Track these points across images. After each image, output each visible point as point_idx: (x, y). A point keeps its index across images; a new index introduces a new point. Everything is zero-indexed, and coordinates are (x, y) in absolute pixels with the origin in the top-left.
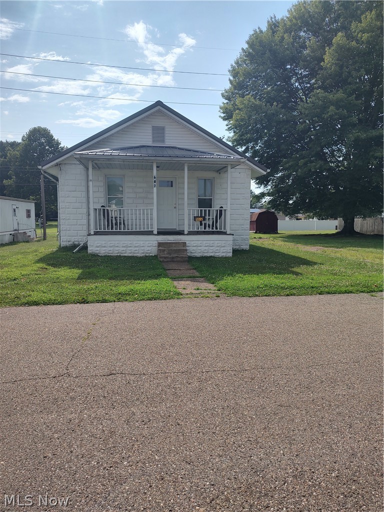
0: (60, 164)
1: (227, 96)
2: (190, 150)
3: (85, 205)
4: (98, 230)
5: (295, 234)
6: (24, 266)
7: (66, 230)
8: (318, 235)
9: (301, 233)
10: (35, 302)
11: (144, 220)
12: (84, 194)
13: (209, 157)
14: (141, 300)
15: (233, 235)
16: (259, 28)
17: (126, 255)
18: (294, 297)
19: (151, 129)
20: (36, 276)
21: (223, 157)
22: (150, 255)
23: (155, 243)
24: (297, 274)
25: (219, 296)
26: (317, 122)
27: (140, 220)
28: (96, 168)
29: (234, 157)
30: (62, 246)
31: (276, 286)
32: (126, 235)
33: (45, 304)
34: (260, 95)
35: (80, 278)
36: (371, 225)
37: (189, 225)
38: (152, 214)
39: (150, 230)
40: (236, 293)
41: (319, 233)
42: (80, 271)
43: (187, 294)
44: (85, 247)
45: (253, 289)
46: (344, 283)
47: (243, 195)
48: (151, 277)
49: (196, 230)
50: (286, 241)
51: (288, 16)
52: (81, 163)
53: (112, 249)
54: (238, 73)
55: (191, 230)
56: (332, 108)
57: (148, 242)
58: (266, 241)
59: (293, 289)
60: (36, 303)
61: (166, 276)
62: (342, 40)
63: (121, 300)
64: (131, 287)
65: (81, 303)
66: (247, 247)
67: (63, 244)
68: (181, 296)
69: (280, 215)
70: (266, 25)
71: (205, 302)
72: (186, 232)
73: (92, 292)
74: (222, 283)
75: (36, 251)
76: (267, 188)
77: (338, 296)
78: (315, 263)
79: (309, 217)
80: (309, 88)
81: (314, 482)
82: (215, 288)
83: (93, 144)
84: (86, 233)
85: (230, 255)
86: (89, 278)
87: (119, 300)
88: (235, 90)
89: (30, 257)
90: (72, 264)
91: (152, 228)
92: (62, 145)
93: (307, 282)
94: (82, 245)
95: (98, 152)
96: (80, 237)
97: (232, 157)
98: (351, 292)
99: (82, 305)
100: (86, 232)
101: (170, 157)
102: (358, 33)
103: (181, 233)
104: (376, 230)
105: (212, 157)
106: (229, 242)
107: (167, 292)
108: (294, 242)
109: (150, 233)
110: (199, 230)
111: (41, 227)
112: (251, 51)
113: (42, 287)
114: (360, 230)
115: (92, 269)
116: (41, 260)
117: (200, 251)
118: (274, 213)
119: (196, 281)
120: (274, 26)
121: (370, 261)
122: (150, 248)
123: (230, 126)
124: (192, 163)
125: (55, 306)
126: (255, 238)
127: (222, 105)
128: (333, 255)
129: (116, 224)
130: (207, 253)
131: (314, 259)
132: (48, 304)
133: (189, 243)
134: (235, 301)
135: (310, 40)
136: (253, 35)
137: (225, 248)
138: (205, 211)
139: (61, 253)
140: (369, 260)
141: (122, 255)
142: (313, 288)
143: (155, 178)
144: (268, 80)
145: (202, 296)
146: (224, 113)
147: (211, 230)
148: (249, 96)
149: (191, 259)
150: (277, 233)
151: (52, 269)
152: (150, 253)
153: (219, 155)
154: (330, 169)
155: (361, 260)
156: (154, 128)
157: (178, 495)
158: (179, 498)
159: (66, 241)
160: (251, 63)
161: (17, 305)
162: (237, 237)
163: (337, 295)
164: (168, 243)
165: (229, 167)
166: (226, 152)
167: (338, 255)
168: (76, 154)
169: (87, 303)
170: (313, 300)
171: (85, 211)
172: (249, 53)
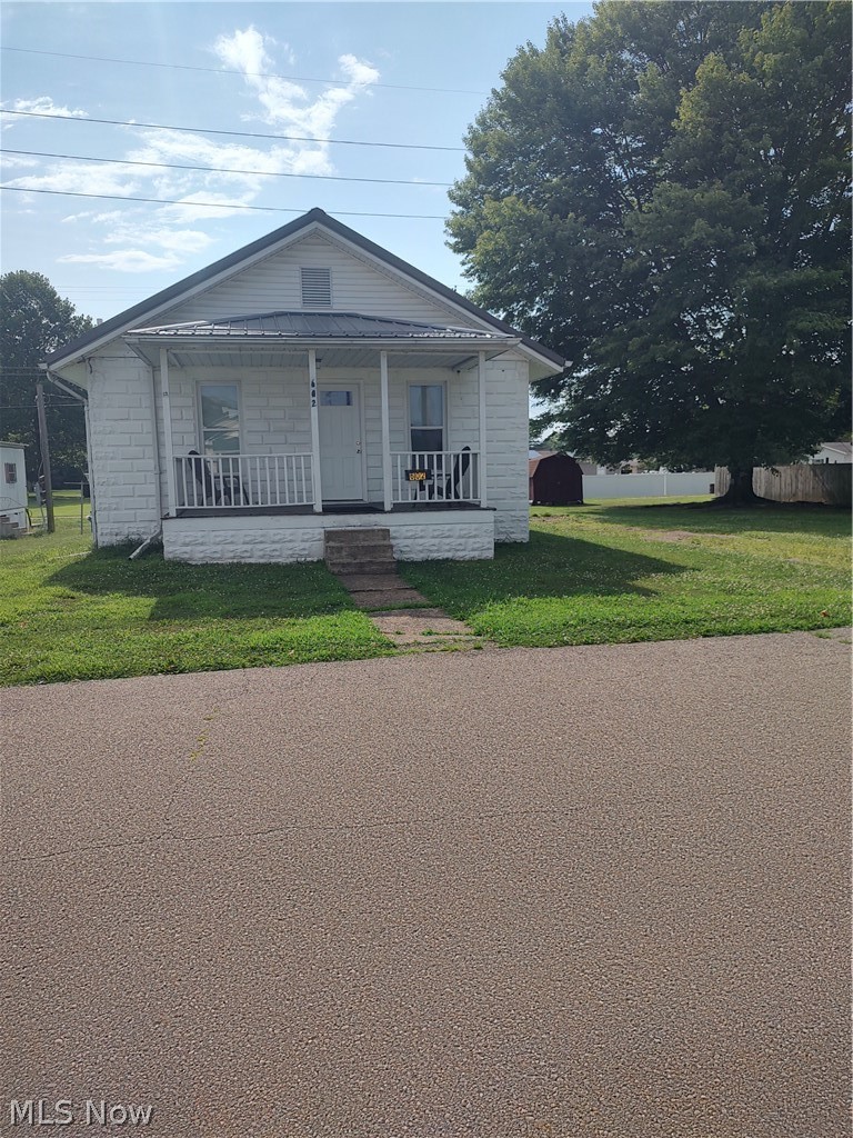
0: (89, 359)
1: (461, 197)
2: (390, 322)
3: (150, 451)
4: (186, 507)
5: (623, 504)
6: (20, 592)
7: (109, 509)
8: (674, 505)
9: (636, 503)
10: (60, 673)
11: (291, 480)
12: (148, 426)
13: (437, 335)
14: (304, 662)
15: (495, 509)
16: (529, 44)
17: (252, 561)
18: (650, 644)
19: (298, 274)
20: (52, 615)
21: (468, 335)
22: (308, 559)
23: (319, 533)
24: (647, 593)
25: (480, 648)
26: (666, 254)
27: (282, 480)
28: (174, 365)
29: (492, 334)
30: (100, 544)
31: (605, 622)
32: (251, 515)
33: (83, 677)
34: (536, 196)
35: (156, 617)
36: (789, 481)
37: (395, 490)
38: (308, 468)
39: (305, 503)
40: (518, 639)
41: (675, 502)
42: (153, 601)
43: (408, 645)
44: (156, 547)
45: (554, 629)
46: (755, 611)
47: (512, 420)
48: (319, 610)
49: (410, 501)
50: (605, 521)
51: (594, 16)
52: (142, 355)
53: (219, 548)
54: (485, 144)
55: (400, 501)
56: (700, 222)
57: (302, 531)
58: (561, 522)
59: (645, 625)
60: (62, 677)
61: (352, 606)
62: (718, 69)
63: (258, 663)
64: (276, 633)
65: (166, 672)
66: (524, 537)
67: (104, 541)
68: (394, 651)
69: (586, 463)
70: (546, 36)
71: (451, 661)
72: (388, 507)
73: (188, 646)
74: (482, 618)
75: (40, 558)
76: (558, 404)
77: (744, 640)
78: (682, 569)
79: (650, 467)
80: (644, 178)
81: (778, 1047)
82: (468, 630)
83: (165, 312)
84: (154, 514)
85: (490, 554)
86: (176, 616)
87: (254, 663)
88: (479, 183)
89: (31, 571)
90: (131, 586)
91: (309, 499)
92: (77, 314)
93: (673, 610)
94: (149, 541)
95: (181, 327)
96: (142, 525)
97: (488, 336)
98: (773, 630)
99: (169, 677)
100: (155, 511)
101: (347, 336)
102: (754, 54)
103: (375, 508)
104: (800, 494)
105: (442, 335)
106: (485, 527)
107: (361, 642)
108: (624, 522)
109: (307, 510)
110: (418, 500)
111: (42, 503)
112: (512, 94)
113: (72, 640)
114: (766, 493)
115: (179, 596)
116: (56, 579)
117: (421, 548)
118: (574, 459)
119: (423, 616)
120: (562, 38)
121: (800, 560)
122: (307, 545)
123: (469, 265)
124: (399, 351)
125: (107, 681)
126: (536, 515)
127: (451, 217)
128: (716, 549)
129: (227, 491)
130: (438, 551)
131: (678, 559)
132: (91, 678)
133: (395, 532)
134: (519, 656)
135: (644, 70)
136: (516, 59)
137: (478, 540)
138: (430, 457)
139: (102, 562)
140: (797, 559)
141: (243, 561)
142: (687, 623)
143: (313, 385)
144: (554, 162)
145: (442, 647)
146: (455, 235)
147: (444, 500)
148: (513, 198)
149: (403, 568)
150: (582, 504)
151: (86, 598)
152: (309, 555)
153: (458, 332)
154: (696, 360)
155: (782, 559)
156: (305, 272)
157: (479, 1092)
158: (483, 1099)
159: (108, 534)
160: (514, 123)
161: (17, 682)
162: (501, 513)
163: (743, 636)
164: (349, 531)
165: (482, 358)
166: (472, 324)
167: (729, 549)
168: (131, 334)
169: (181, 672)
170: (691, 648)
171: (151, 464)
172: (509, 99)
